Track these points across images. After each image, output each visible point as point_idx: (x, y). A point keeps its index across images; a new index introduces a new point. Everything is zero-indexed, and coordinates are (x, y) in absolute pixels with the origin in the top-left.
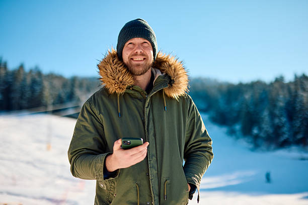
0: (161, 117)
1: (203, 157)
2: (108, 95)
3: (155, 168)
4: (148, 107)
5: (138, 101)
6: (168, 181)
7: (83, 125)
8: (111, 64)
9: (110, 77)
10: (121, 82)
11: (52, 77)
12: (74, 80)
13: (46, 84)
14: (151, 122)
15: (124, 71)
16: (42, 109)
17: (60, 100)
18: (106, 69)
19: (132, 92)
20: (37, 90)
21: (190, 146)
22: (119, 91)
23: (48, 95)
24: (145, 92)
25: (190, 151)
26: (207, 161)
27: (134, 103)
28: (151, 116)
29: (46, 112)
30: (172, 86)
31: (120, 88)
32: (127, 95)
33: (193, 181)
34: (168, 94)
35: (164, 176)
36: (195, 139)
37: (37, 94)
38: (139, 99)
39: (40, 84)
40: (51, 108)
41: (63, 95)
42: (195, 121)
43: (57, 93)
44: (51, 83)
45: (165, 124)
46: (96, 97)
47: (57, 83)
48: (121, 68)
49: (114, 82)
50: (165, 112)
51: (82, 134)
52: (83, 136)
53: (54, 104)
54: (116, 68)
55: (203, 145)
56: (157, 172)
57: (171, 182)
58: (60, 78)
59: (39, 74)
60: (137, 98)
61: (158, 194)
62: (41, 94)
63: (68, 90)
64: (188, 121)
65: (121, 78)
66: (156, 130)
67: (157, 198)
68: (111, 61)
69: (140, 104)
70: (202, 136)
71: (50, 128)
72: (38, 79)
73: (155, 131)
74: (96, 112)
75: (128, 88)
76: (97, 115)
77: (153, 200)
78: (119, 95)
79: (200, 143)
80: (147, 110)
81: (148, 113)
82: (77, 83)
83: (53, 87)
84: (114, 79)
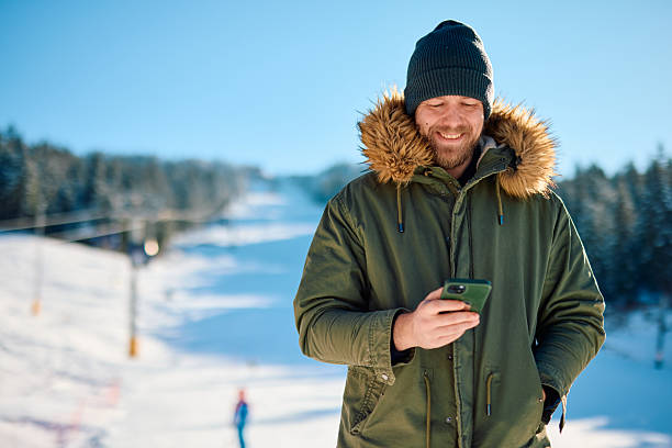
0: (489, 237)
1: (581, 336)
2: (374, 186)
3: (467, 346)
4: (459, 214)
5: (439, 200)
6: (495, 375)
7: (327, 248)
8: (385, 121)
9: (382, 147)
10: (403, 158)
11: (45, 151)
12: (95, 159)
13: (32, 166)
14: (465, 246)
15: (412, 134)
16: (22, 223)
17: (62, 205)
18: (374, 131)
19: (428, 181)
20: (10, 181)
21: (552, 305)
22: (399, 179)
23: (36, 192)
24: (457, 183)
25: (552, 320)
26: (588, 344)
27: (431, 205)
28: (465, 234)
29: (31, 231)
30: (516, 170)
31: (401, 171)
32: (416, 186)
33: (552, 381)
34: (507, 188)
35: (487, 363)
36: (565, 291)
37: (11, 187)
38: (443, 198)
39: (19, 167)
40: (41, 222)
41: (69, 193)
42: (566, 252)
43: (56, 188)
44: (42, 166)
45: (497, 253)
46: (352, 191)
47: (56, 166)
48: (405, 129)
49: (388, 157)
50: (498, 228)
51: (327, 265)
52: (327, 268)
53: (48, 213)
54: (396, 129)
55: (582, 308)
56: (471, 353)
57: (502, 377)
58: (64, 154)
59: (17, 143)
60: (439, 195)
61: (471, 400)
62: (21, 188)
63: (82, 183)
64: (552, 250)
65: (403, 151)
66: (476, 264)
67: (467, 409)
68: (386, 115)
69: (444, 206)
70: (584, 288)
71: (39, 265)
72: (14, 156)
73: (472, 266)
74: (352, 220)
75: (420, 172)
76: (353, 227)
77: (458, 413)
78: (399, 187)
79: (576, 302)
80: (457, 221)
81: (458, 226)
82: (102, 168)
83: (46, 175)
84: (390, 152)
